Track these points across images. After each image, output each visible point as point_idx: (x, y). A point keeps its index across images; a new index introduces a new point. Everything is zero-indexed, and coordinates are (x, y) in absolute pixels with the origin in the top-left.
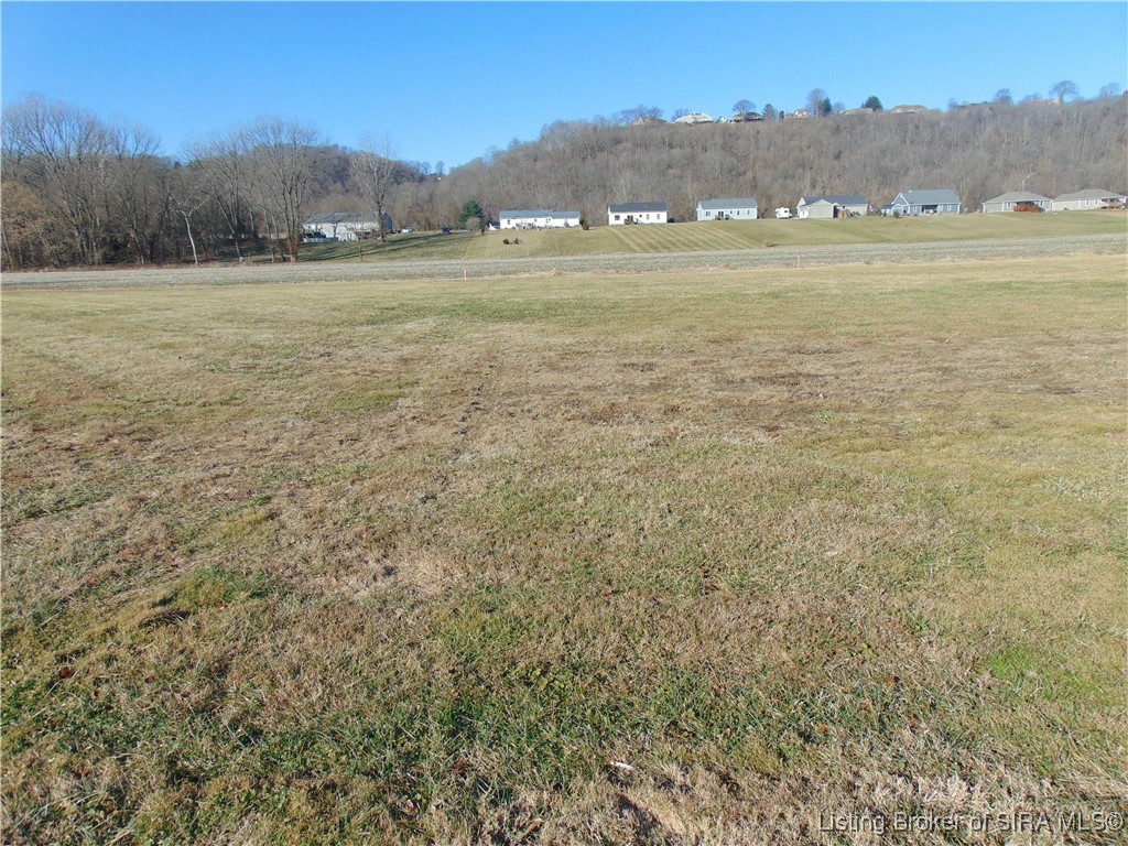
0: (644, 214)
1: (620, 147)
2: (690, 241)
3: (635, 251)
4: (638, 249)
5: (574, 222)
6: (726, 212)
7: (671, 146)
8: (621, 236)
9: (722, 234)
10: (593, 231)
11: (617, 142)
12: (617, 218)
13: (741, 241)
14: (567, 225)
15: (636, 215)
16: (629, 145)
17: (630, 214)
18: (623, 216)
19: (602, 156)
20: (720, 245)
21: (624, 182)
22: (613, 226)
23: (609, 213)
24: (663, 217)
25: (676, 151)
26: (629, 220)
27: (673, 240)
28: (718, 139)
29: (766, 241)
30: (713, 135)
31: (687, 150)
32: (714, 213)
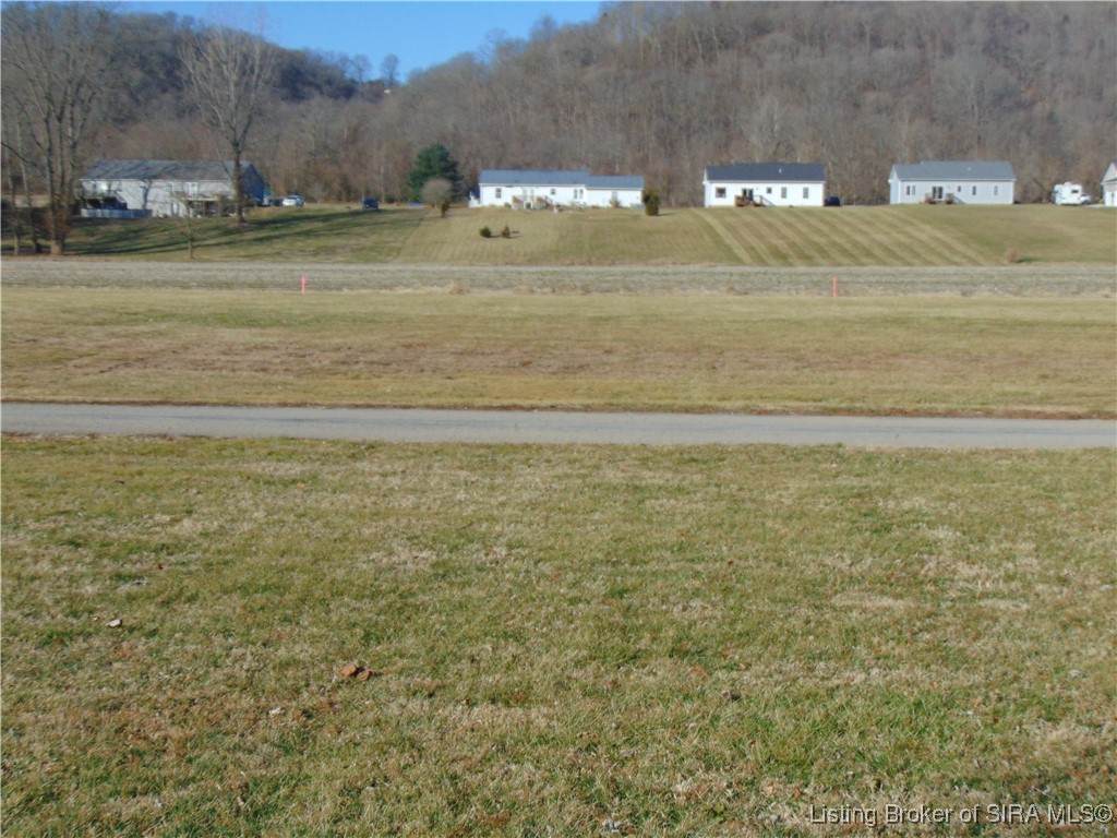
0: (777, 187)
1: (767, 40)
2: (856, 244)
3: (738, 260)
5: (631, 198)
6: (949, 188)
7: (877, 42)
8: (721, 230)
9: (925, 232)
10: (668, 217)
11: (760, 28)
12: (721, 192)
13: (960, 247)
14: (616, 205)
15: (759, 189)
16: (783, 37)
17: (748, 186)
18: (734, 189)
19: (725, 59)
20: (917, 255)
21: (765, 115)
23: (706, 182)
24: (816, 194)
25: (886, 54)
26: (746, 199)
27: (822, 241)
28: (979, 31)
29: (1008, 252)
30: (969, 21)
31: (911, 52)
32: (924, 189)
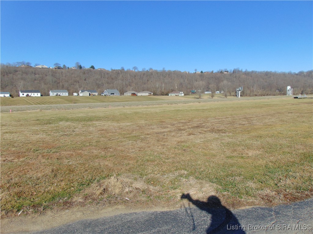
0: (33, 94)
1: (17, 73)
2: (50, 102)
3: (33, 105)
4: (34, 104)
5: (7, 95)
6: (59, 94)
7: (35, 74)
8: (26, 100)
9: (59, 100)
10: (15, 99)
11: (16, 71)
12: (23, 94)
13: (65, 102)
14: (5, 96)
15: (30, 94)
16: (21, 73)
17: (28, 93)
18: (25, 94)
19: (11, 75)
20: (60, 103)
21: (21, 84)
22: (22, 97)
23: (20, 93)
24: (39, 95)
25: (37, 76)
26: (27, 95)
27: (44, 101)
28: (50, 73)
29: (73, 102)
30: (49, 72)
31: (41, 76)
32: (55, 94)
